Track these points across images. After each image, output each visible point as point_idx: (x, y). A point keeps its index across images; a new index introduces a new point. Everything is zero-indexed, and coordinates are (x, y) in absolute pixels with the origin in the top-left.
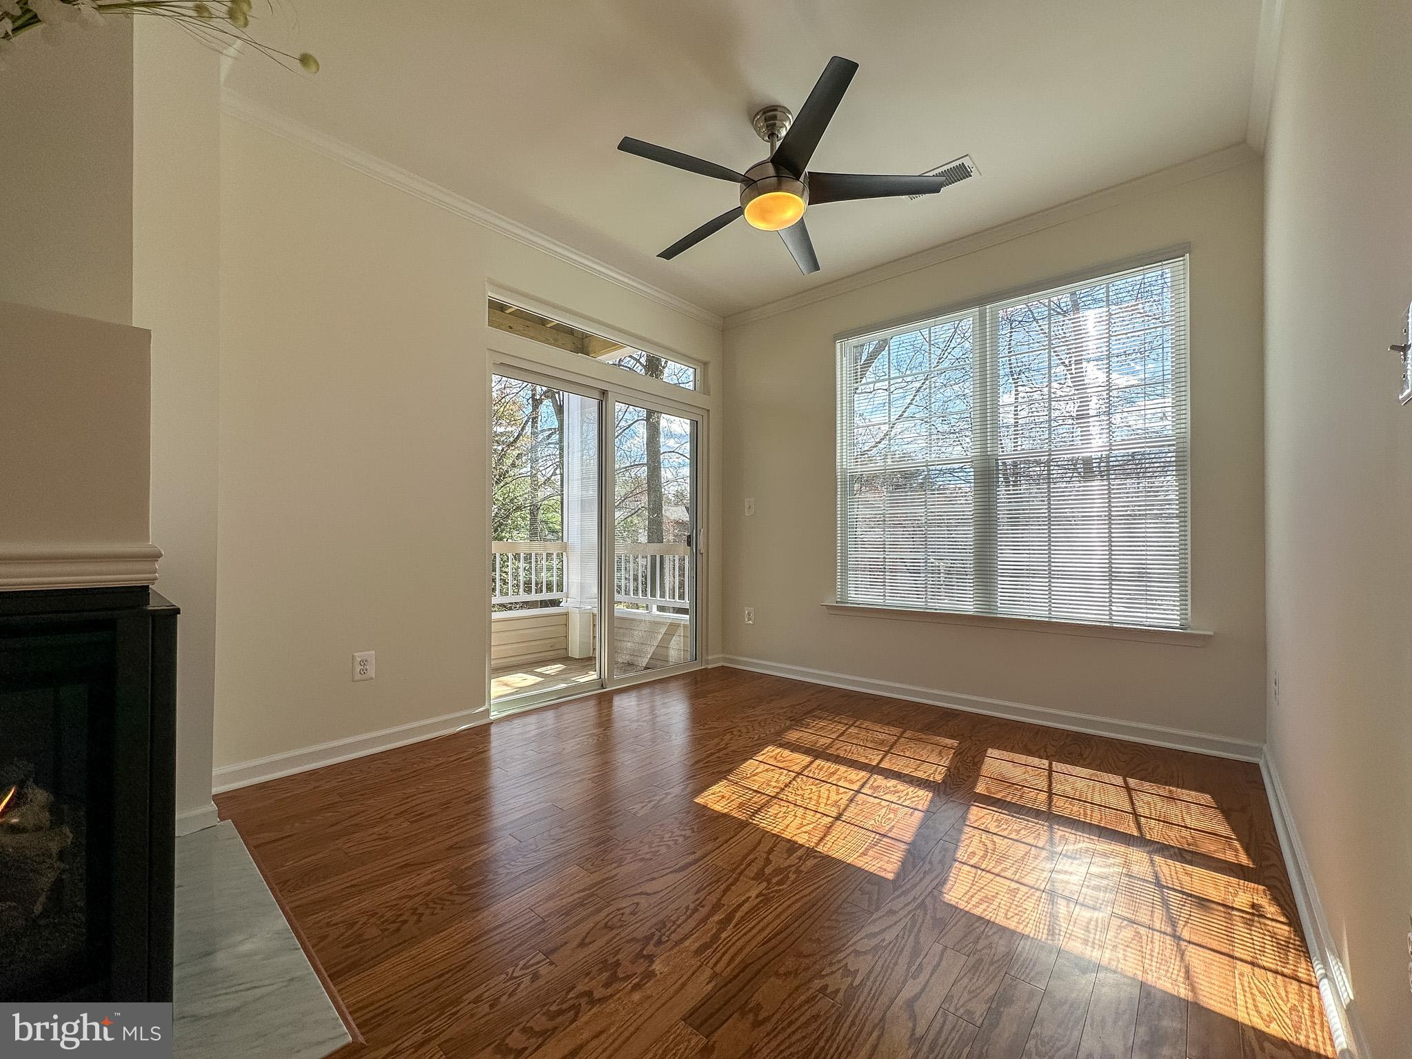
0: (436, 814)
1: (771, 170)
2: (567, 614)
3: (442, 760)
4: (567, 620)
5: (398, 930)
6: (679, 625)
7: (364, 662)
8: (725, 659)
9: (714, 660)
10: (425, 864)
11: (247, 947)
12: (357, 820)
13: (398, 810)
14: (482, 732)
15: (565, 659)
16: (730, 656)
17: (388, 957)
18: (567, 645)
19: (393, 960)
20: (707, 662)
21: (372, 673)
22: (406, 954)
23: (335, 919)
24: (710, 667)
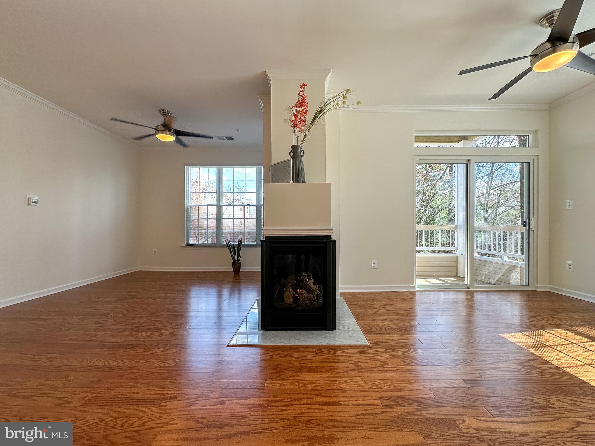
0: (393, 310)
1: (548, 45)
2: (456, 257)
3: (397, 298)
4: (457, 259)
5: (380, 331)
6: (517, 267)
7: (374, 263)
8: (550, 288)
9: (542, 287)
10: (389, 320)
11: (347, 322)
12: (372, 306)
13: (383, 307)
14: (413, 293)
15: (456, 276)
16: (554, 287)
17: (378, 335)
18: (457, 270)
19: (379, 336)
20: (537, 287)
21: (376, 267)
22: (382, 336)
23: (366, 324)
24: (539, 290)
